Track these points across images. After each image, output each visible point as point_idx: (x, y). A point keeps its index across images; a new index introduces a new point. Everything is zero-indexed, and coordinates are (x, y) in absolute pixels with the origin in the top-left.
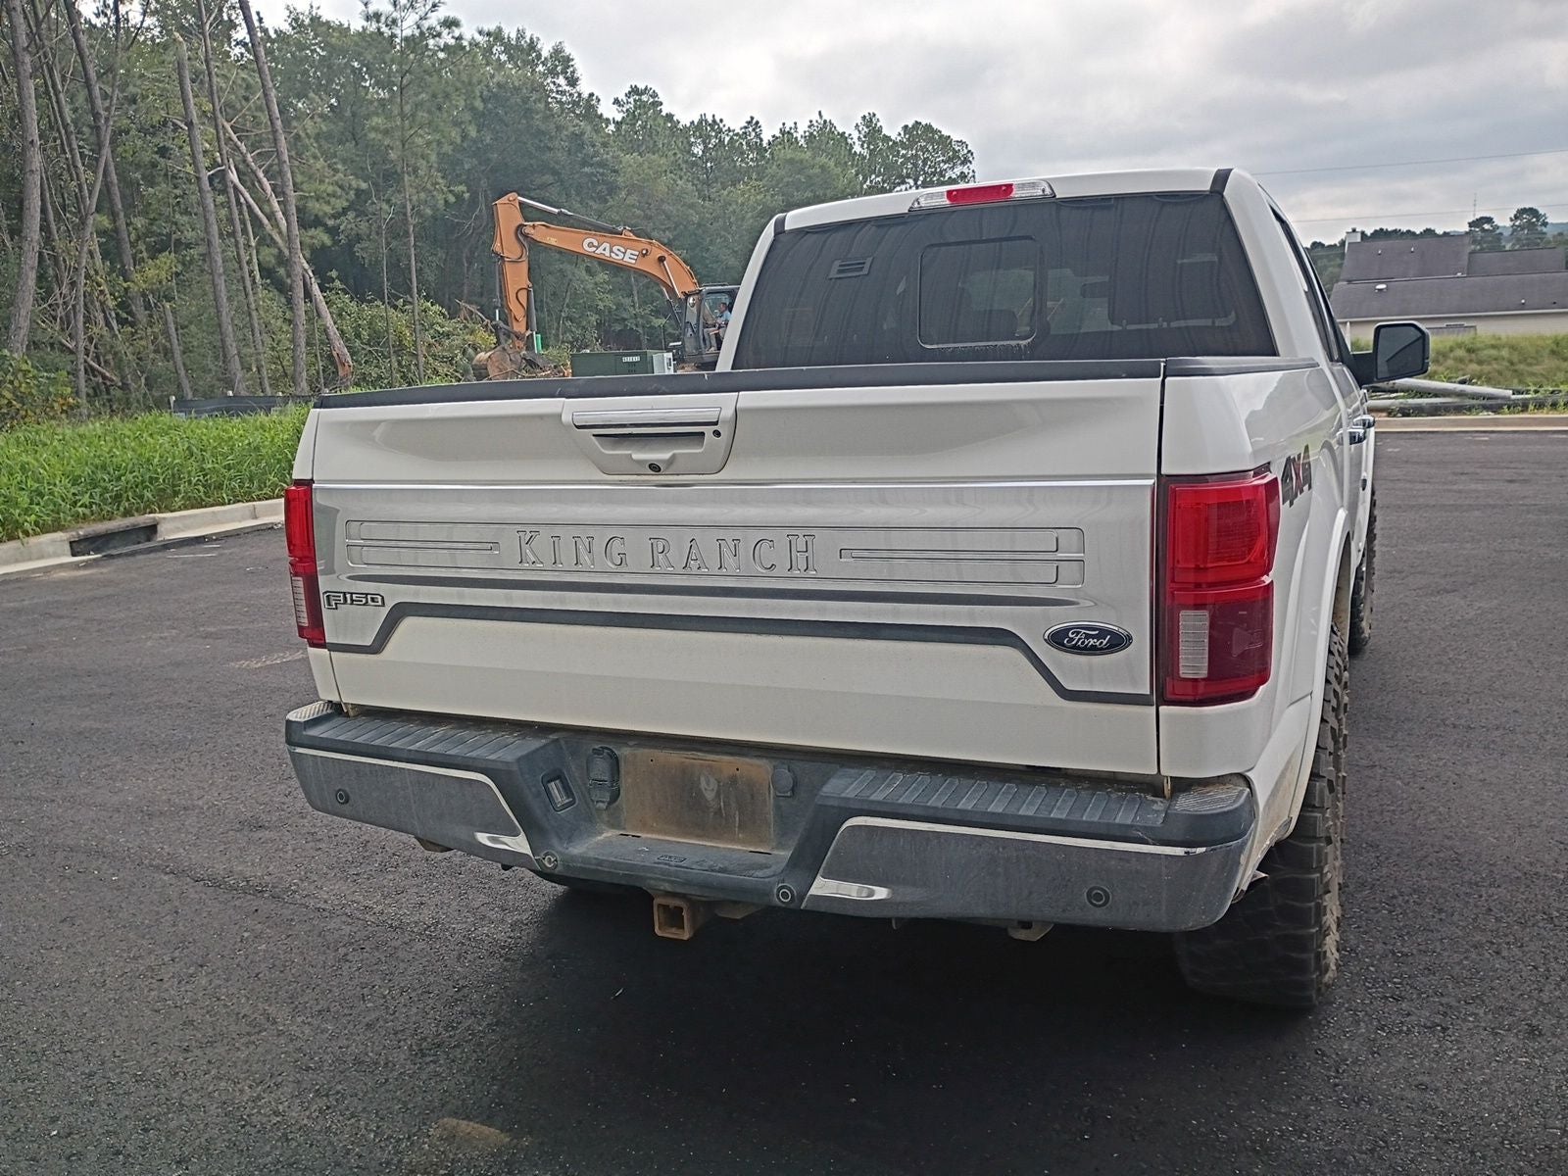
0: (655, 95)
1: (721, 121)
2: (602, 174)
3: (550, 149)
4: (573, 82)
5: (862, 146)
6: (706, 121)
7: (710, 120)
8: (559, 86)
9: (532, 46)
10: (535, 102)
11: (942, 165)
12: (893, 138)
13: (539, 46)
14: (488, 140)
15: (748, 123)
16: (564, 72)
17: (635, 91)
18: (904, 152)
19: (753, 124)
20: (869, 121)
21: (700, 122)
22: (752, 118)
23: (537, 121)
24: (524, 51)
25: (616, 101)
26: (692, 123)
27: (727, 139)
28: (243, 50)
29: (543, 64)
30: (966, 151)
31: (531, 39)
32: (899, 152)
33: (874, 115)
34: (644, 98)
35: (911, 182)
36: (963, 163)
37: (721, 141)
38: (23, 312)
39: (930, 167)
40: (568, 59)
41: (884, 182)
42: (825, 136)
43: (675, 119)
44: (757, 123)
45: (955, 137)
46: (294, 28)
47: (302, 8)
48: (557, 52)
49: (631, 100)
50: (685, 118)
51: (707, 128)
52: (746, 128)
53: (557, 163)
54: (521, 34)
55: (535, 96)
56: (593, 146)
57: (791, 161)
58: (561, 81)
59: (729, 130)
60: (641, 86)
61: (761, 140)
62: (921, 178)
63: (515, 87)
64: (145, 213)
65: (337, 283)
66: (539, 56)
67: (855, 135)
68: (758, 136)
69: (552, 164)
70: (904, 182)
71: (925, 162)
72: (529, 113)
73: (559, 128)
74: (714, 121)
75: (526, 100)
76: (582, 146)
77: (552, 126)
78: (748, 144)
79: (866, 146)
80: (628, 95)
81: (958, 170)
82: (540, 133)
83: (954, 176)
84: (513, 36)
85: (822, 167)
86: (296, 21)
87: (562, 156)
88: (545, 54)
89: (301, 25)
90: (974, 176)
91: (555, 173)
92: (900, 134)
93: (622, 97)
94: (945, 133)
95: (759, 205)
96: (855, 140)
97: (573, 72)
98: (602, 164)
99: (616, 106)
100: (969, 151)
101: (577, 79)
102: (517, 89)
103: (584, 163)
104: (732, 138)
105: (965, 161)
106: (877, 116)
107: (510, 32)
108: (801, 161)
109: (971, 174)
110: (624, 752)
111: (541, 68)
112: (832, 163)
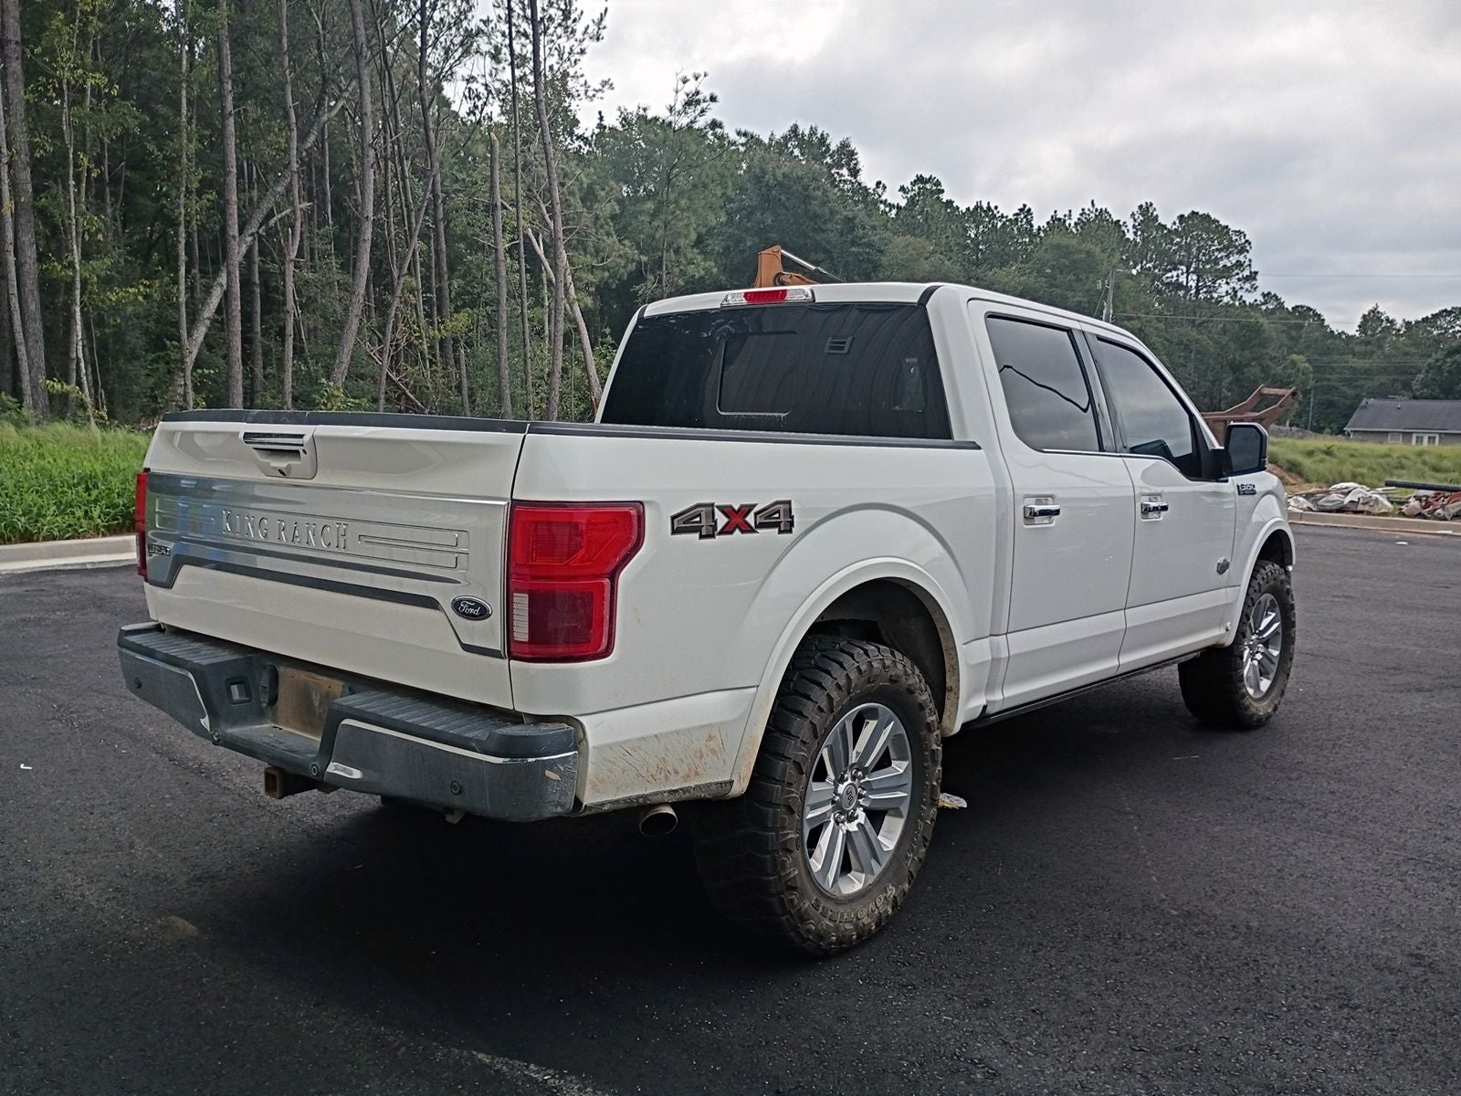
0: (938, 184)
1: (996, 208)
2: (868, 254)
3: (823, 231)
4: (855, 172)
5: (1135, 233)
6: (981, 208)
7: (985, 206)
8: (842, 175)
9: (823, 140)
10: (814, 189)
11: (1216, 254)
12: (1169, 227)
13: (828, 142)
14: (769, 222)
15: (1021, 210)
16: (848, 164)
17: (920, 179)
18: (1178, 240)
19: (1026, 211)
20: (1145, 210)
21: (976, 208)
22: (1025, 206)
23: (815, 207)
24: (815, 145)
25: (902, 189)
26: (968, 209)
27: (1000, 224)
28: (582, 144)
29: (831, 156)
30: (1243, 241)
31: (822, 135)
32: (1172, 240)
33: (1151, 204)
34: (928, 186)
35: (1184, 268)
36: (1240, 252)
37: (994, 226)
38: (346, 350)
39: (1204, 255)
40: (853, 153)
41: (1155, 267)
42: (1098, 224)
43: (955, 205)
44: (1029, 210)
45: (1233, 227)
46: (623, 126)
47: (632, 108)
48: (844, 146)
49: (916, 188)
50: (963, 205)
51: (982, 213)
52: (1017, 214)
53: (829, 243)
54: (813, 131)
55: (813, 185)
56: (864, 228)
57: (1058, 247)
58: (845, 171)
59: (1002, 216)
60: (926, 176)
61: (1032, 226)
62: (1193, 265)
63: (798, 177)
64: (463, 277)
65: (609, 338)
66: (828, 149)
67: (1130, 223)
68: (1029, 222)
69: (824, 243)
70: (1176, 269)
71: (1199, 250)
72: (807, 199)
73: (833, 213)
74: (989, 208)
75: (806, 189)
76: (852, 229)
77: (827, 211)
78: (1019, 230)
79: (1139, 233)
80: (914, 183)
81: (1234, 259)
82: (816, 216)
83: (1229, 265)
84: (807, 132)
85: (1089, 253)
86: (625, 120)
87: (833, 237)
88: (833, 147)
89: (629, 124)
90: (1250, 265)
91: (827, 251)
92: (1175, 223)
93: (908, 185)
94: (1223, 223)
95: (1021, 285)
96: (1130, 227)
97: (856, 164)
98: (870, 245)
99: (901, 193)
100: (1247, 241)
101: (858, 171)
102: (800, 178)
103: (853, 243)
104: (1004, 223)
105: (1242, 250)
106: (1154, 206)
107: (804, 129)
108: (1067, 247)
109: (1247, 263)
110: (281, 669)
111: (828, 160)
112: (1098, 250)
